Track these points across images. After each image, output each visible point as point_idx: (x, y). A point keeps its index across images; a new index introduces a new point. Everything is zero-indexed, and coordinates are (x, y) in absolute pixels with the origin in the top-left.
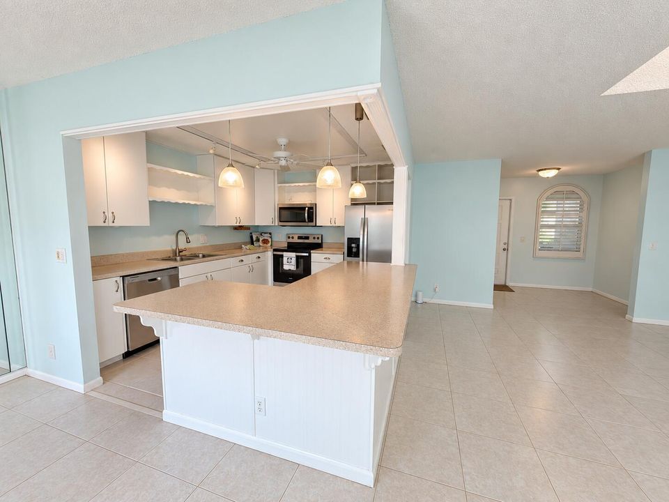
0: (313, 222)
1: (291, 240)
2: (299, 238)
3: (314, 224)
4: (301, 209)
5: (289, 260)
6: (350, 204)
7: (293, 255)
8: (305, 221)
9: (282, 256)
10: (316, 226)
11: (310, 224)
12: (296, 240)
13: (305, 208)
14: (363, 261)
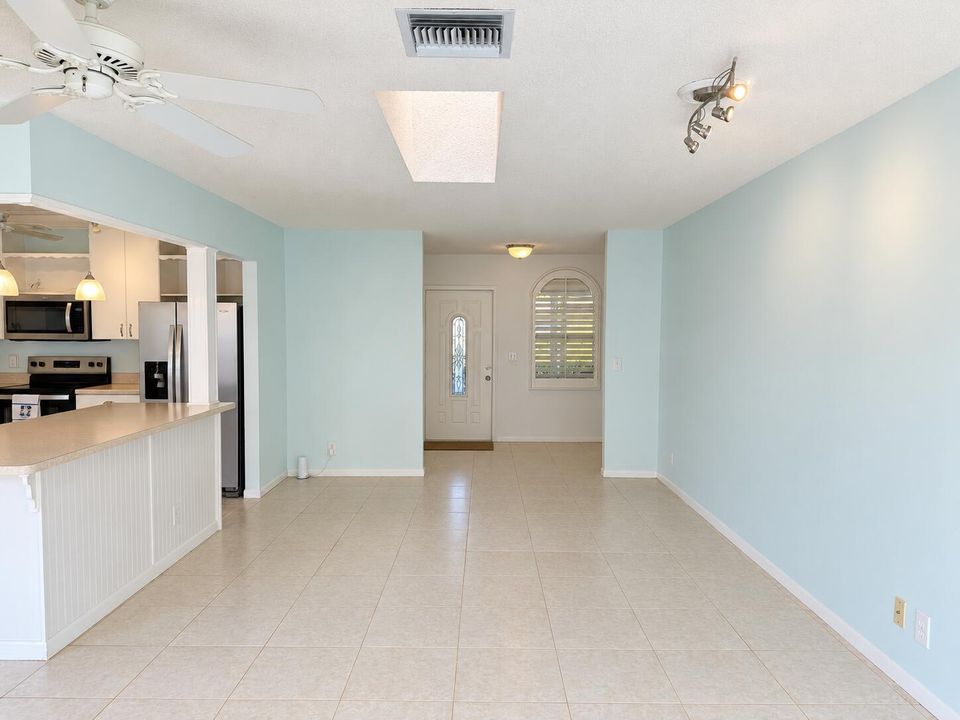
0: (83, 332)
1: (39, 370)
2: (57, 364)
3: (85, 335)
4: (55, 306)
5: (25, 411)
6: (158, 299)
7: (34, 399)
8: (66, 331)
9: (9, 403)
10: (90, 339)
11: (77, 336)
12: (49, 369)
13: (65, 304)
14: (175, 401)
